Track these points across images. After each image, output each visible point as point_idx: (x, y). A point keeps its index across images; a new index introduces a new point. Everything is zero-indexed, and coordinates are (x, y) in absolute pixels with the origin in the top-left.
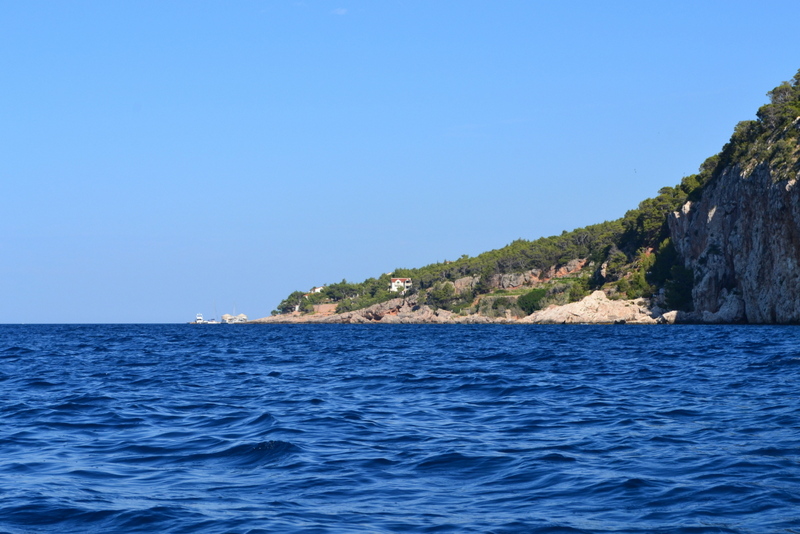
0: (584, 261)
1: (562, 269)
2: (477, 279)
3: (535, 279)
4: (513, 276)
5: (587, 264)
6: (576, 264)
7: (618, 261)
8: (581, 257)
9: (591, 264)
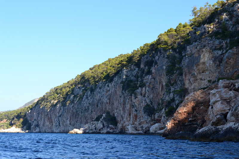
1: (2, 121)
5: (7, 120)
6: (5, 120)
7: (16, 121)
8: (6, 119)
9: (8, 120)
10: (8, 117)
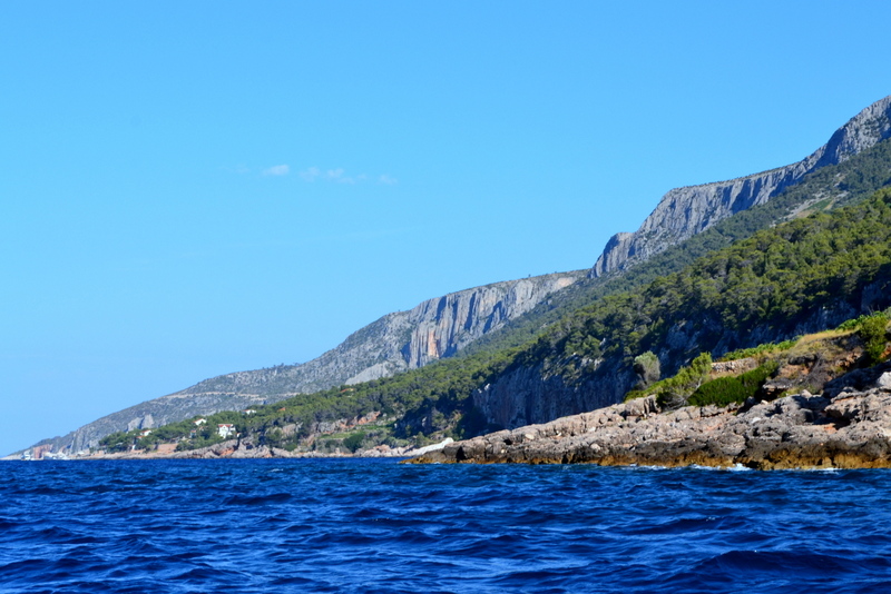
0: (379, 413)
1: (363, 419)
2: (299, 426)
3: (343, 426)
4: (327, 424)
5: (381, 416)
6: (373, 415)
7: (438, 418)
8: (376, 410)
9: (385, 415)
10: (383, 405)
